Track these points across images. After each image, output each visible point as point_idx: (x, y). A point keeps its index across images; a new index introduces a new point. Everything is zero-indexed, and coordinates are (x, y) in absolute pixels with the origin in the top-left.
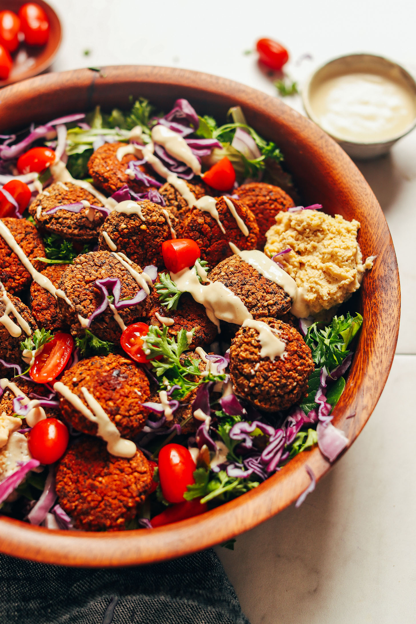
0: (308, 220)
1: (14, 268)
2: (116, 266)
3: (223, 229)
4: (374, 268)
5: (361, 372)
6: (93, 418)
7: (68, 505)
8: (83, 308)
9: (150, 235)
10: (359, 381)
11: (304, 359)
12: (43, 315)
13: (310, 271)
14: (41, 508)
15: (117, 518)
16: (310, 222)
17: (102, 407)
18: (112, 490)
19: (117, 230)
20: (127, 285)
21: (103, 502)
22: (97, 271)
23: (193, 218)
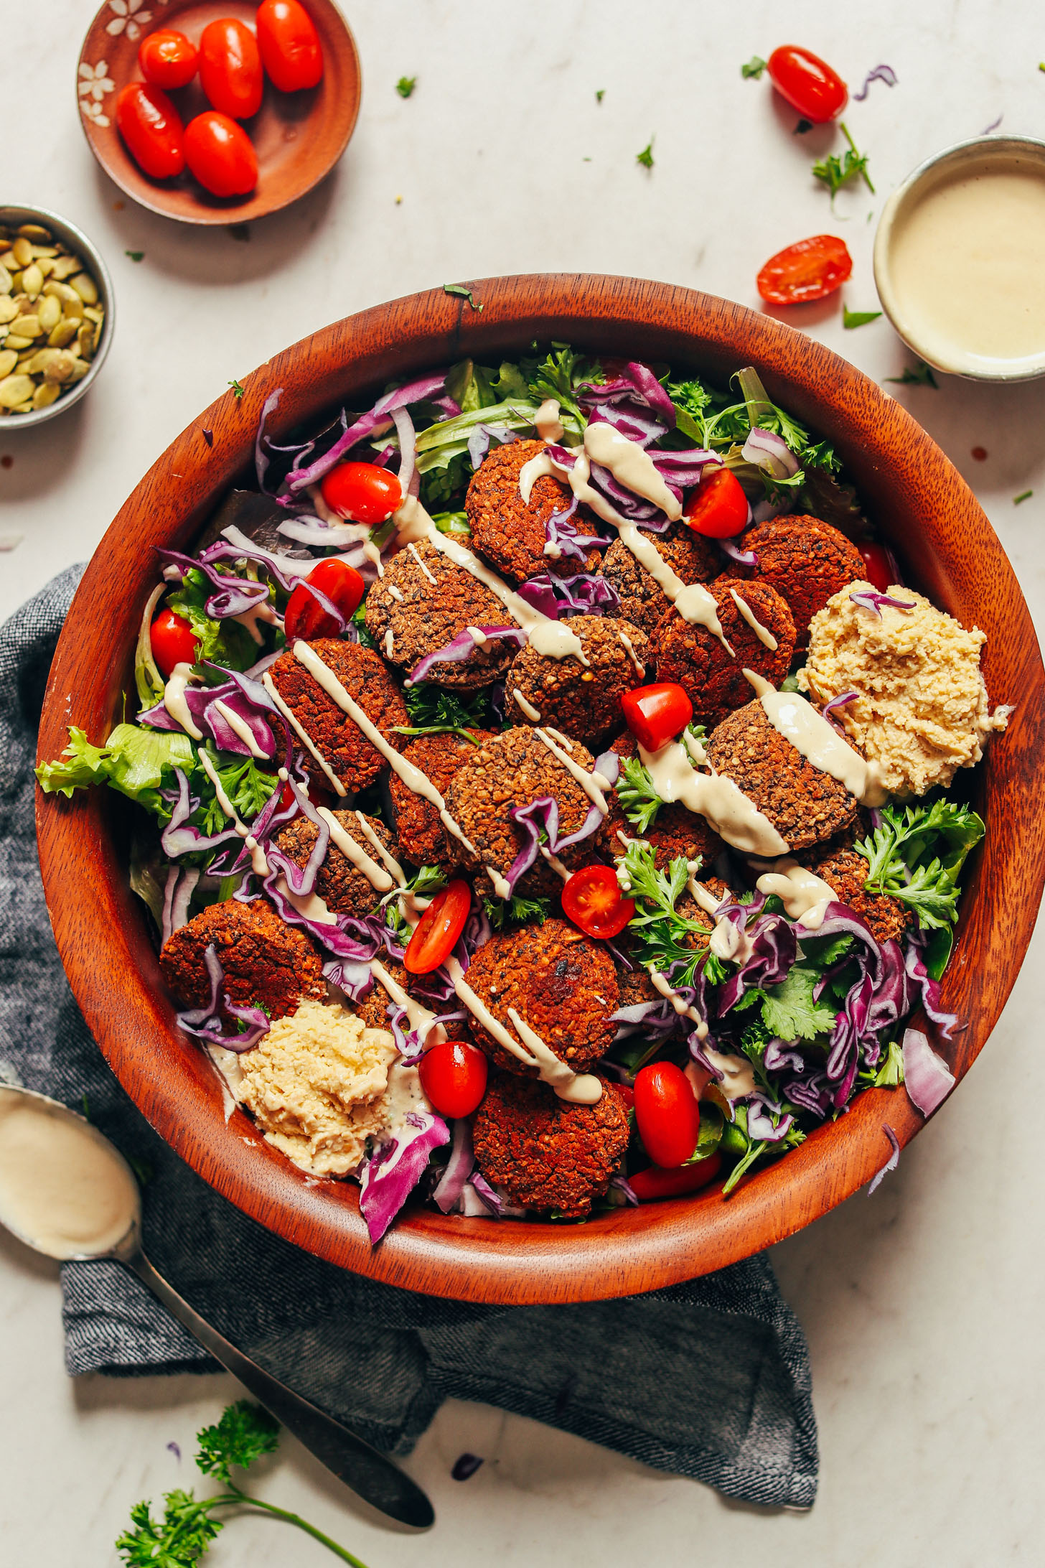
0: (890, 642)
1: (355, 747)
2: (546, 760)
3: (731, 651)
4: (1009, 731)
5: (979, 939)
6: (532, 1061)
7: (497, 1177)
8: (493, 855)
9: (599, 685)
10: (976, 959)
11: (883, 919)
12: (419, 842)
13: (892, 733)
14: (452, 1181)
15: (579, 1200)
16: (895, 646)
17: (544, 1040)
18: (568, 1157)
19: (540, 688)
20: (568, 799)
21: (554, 1176)
22: (513, 778)
23: (676, 640)
